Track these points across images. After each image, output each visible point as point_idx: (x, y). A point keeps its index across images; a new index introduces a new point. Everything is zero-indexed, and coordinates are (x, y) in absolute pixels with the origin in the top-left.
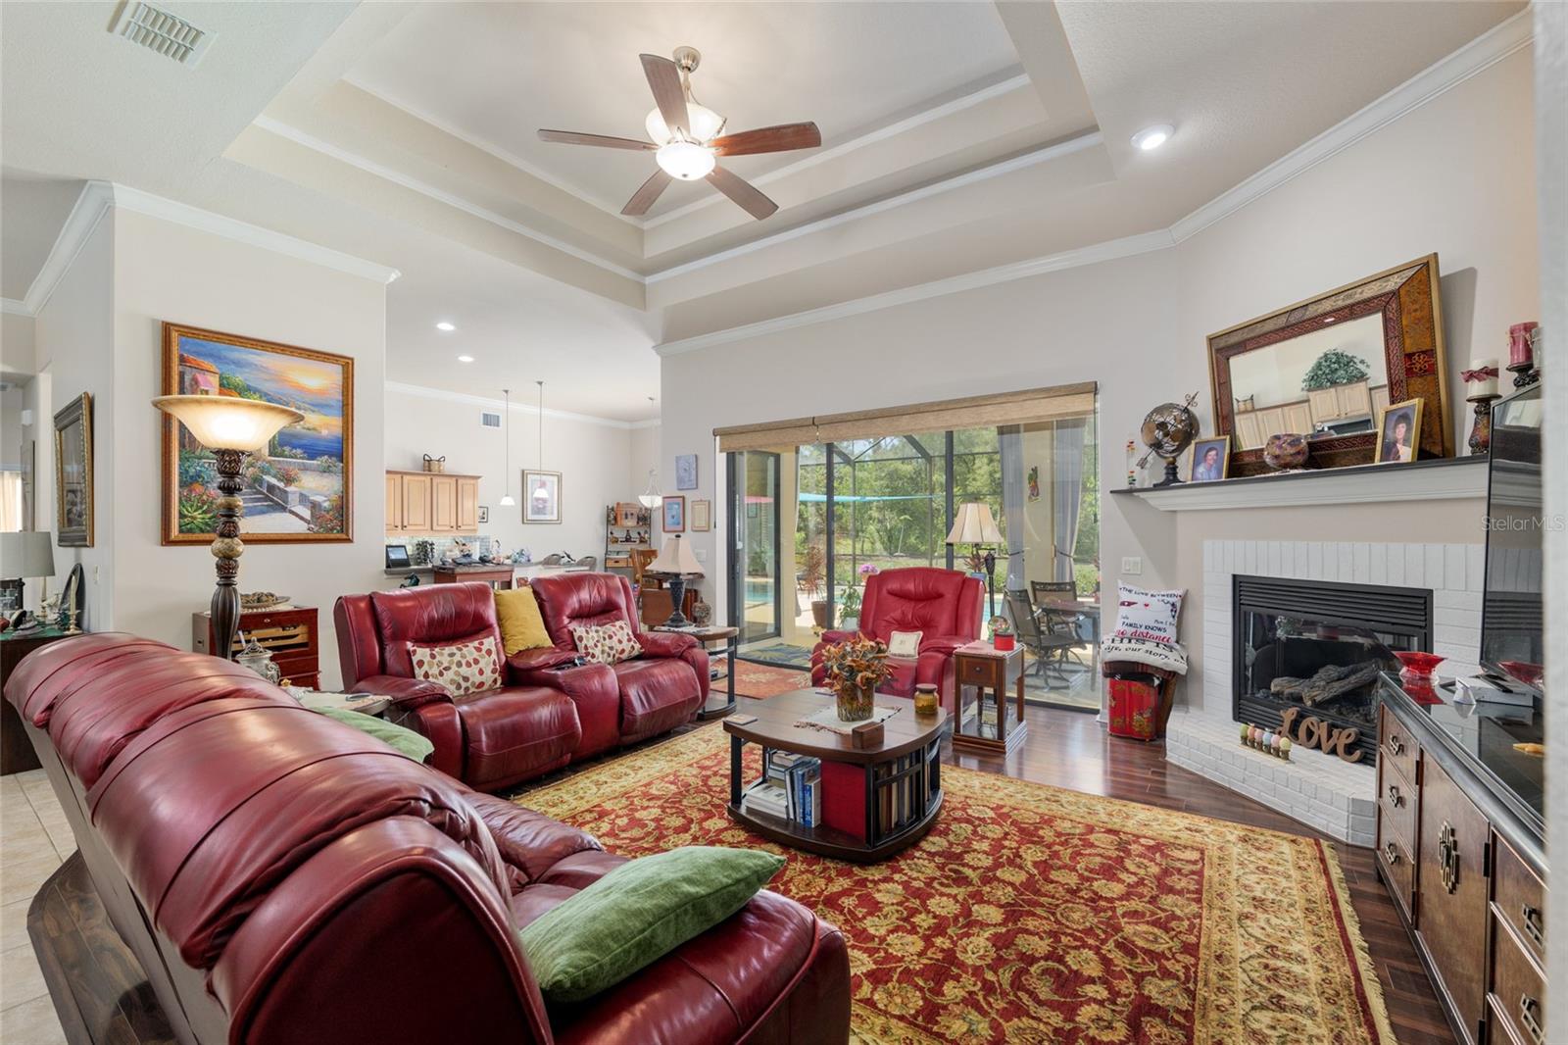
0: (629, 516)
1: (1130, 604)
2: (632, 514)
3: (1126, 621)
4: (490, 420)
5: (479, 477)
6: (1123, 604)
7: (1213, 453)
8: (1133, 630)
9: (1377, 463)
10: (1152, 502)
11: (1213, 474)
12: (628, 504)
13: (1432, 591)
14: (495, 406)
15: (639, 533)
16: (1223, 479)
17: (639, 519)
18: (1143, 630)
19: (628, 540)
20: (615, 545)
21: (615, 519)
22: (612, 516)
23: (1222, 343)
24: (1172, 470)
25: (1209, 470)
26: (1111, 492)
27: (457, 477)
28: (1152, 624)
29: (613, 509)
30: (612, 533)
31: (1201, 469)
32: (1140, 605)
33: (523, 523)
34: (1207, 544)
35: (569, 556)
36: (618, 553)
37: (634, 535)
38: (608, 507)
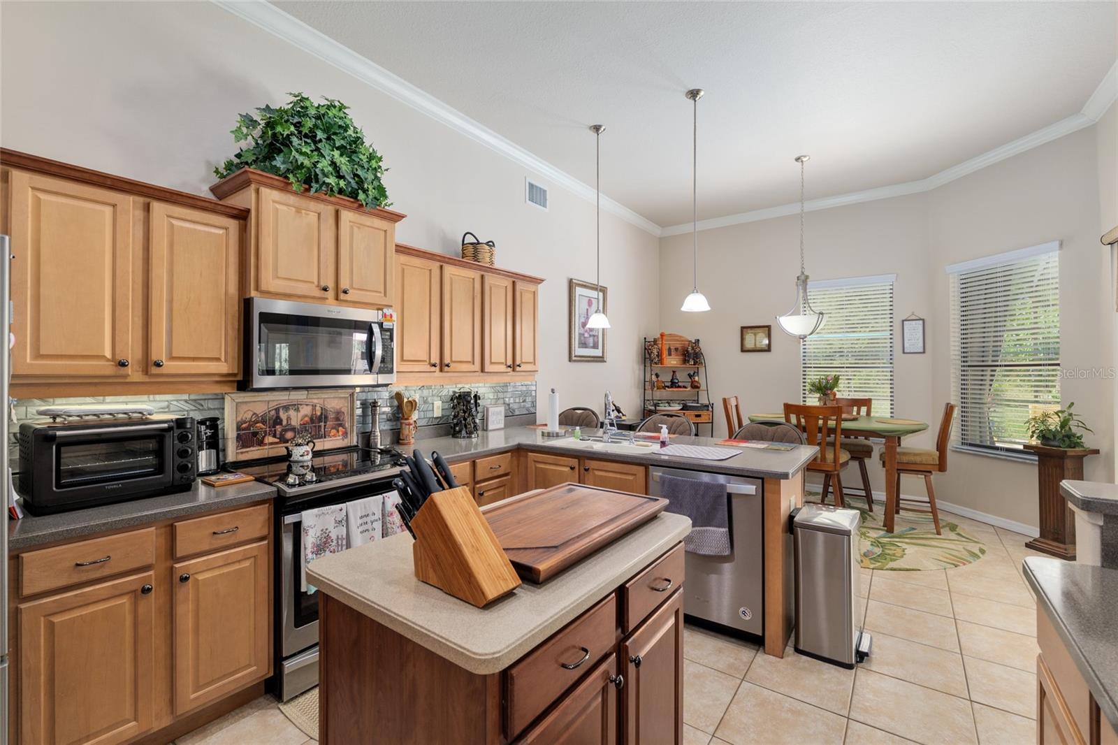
0: (675, 352)
2: (676, 349)
4: (536, 194)
5: (541, 281)
14: (541, 172)
15: (687, 375)
17: (685, 355)
19: (673, 384)
21: (659, 355)
27: (513, 277)
29: (655, 342)
30: (658, 376)
33: (571, 359)
35: (619, 410)
37: (683, 378)
38: (645, 338)
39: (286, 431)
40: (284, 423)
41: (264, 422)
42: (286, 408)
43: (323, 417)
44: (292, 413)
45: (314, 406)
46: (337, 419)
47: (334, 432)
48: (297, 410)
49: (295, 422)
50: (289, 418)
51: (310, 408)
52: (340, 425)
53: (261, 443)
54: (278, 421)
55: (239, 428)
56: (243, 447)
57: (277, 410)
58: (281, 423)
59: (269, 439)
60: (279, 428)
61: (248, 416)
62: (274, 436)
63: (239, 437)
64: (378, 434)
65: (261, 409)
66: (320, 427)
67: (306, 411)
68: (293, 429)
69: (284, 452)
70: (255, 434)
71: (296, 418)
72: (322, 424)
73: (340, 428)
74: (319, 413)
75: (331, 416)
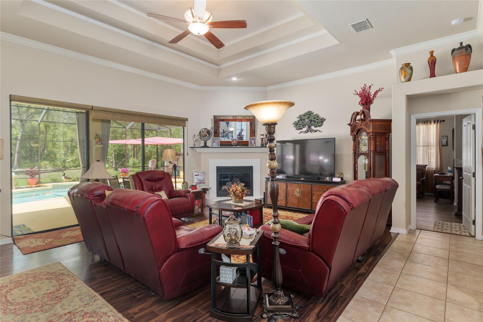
1: (198, 175)
3: (198, 179)
6: (196, 175)
7: (216, 141)
8: (200, 181)
9: (249, 146)
10: (197, 150)
11: (217, 145)
13: (253, 166)
16: (219, 147)
18: (201, 181)
23: (218, 118)
24: (205, 143)
25: (216, 144)
26: (190, 147)
28: (203, 179)
31: (214, 144)
32: (200, 175)
34: (210, 160)
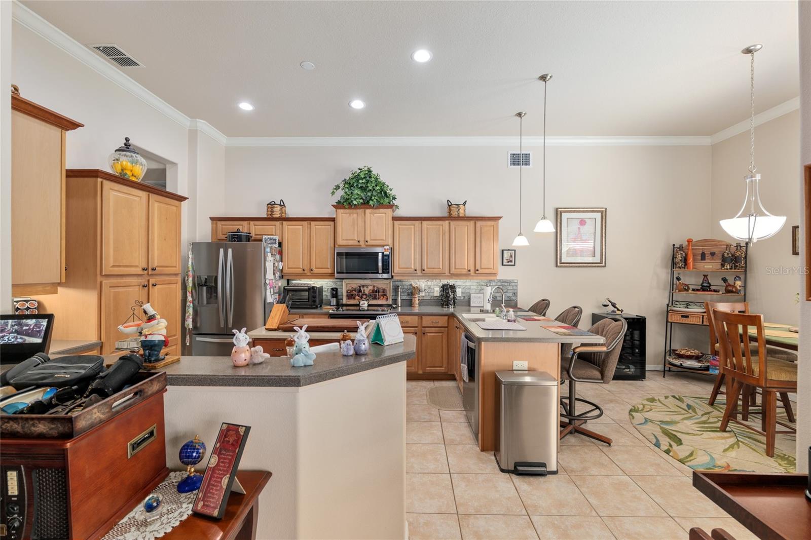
0: (708, 257)
2: (713, 254)
4: (519, 160)
5: (499, 218)
12: (705, 241)
14: (530, 144)
15: (725, 280)
17: (724, 260)
19: (705, 287)
20: (684, 294)
21: (685, 260)
22: (679, 257)
27: (476, 219)
29: (681, 248)
30: (678, 279)
33: (557, 266)
35: (614, 305)
36: (687, 305)
37: (716, 282)
38: (674, 245)
39: (363, 295)
40: (363, 292)
41: (355, 291)
42: (363, 286)
43: (377, 291)
44: (365, 288)
45: (374, 286)
46: (384, 292)
47: (382, 297)
48: (367, 287)
49: (367, 292)
50: (364, 290)
51: (372, 287)
52: (385, 295)
53: (354, 298)
54: (360, 291)
55: (347, 292)
56: (349, 299)
57: (360, 287)
58: (361, 292)
59: (357, 297)
60: (360, 294)
61: (350, 288)
62: (359, 296)
63: (347, 295)
64: (400, 300)
65: (355, 286)
66: (376, 295)
67: (371, 288)
68: (366, 295)
69: (358, 303)
70: (352, 295)
71: (367, 291)
72: (377, 294)
73: (385, 296)
74: (376, 289)
75: (381, 291)
